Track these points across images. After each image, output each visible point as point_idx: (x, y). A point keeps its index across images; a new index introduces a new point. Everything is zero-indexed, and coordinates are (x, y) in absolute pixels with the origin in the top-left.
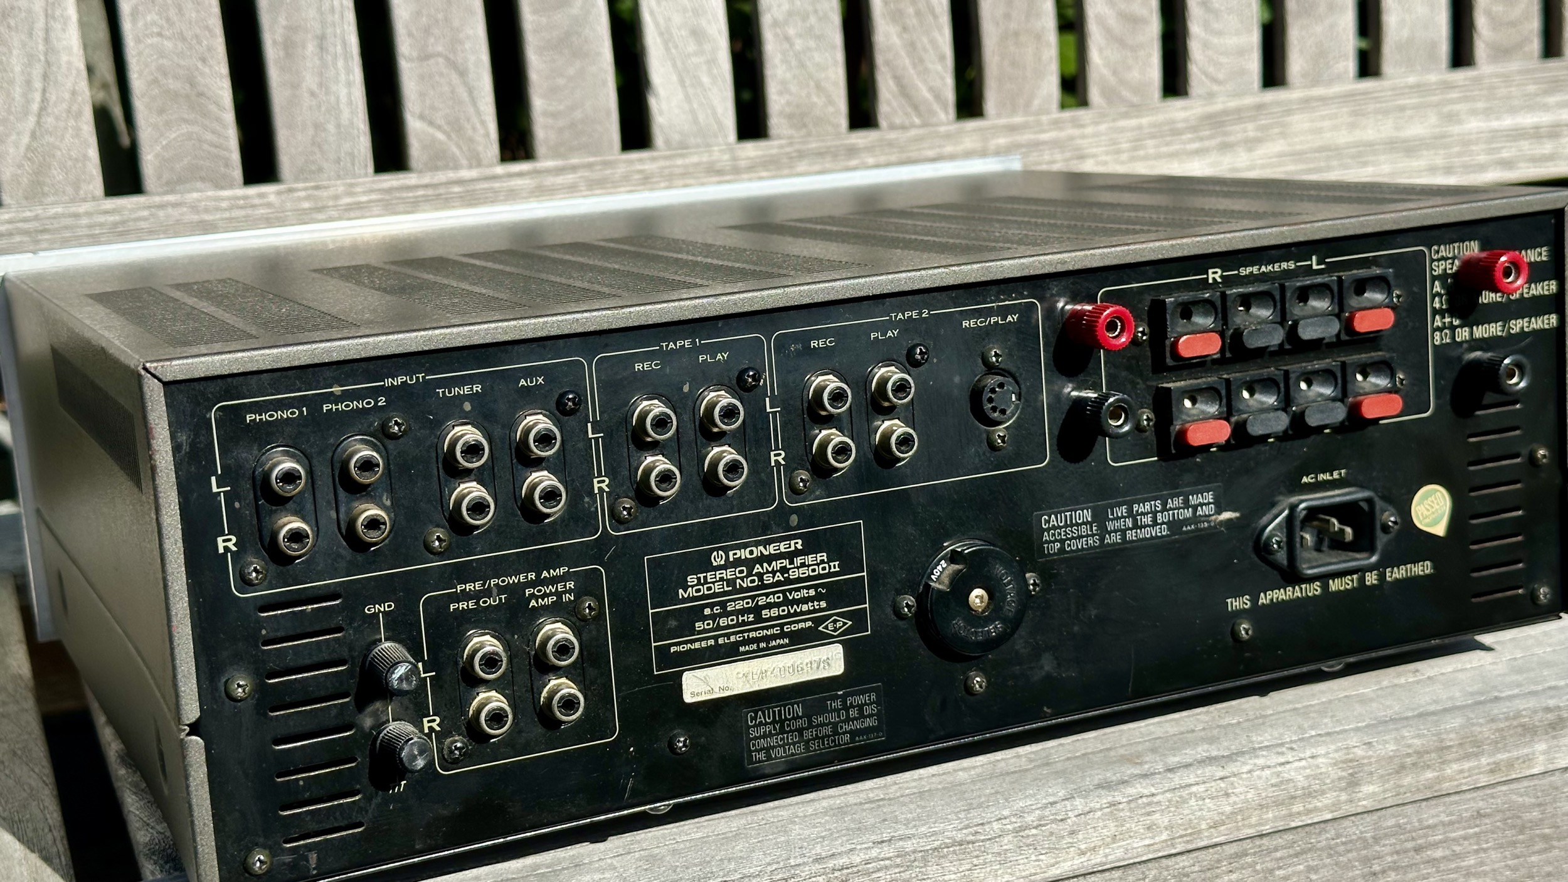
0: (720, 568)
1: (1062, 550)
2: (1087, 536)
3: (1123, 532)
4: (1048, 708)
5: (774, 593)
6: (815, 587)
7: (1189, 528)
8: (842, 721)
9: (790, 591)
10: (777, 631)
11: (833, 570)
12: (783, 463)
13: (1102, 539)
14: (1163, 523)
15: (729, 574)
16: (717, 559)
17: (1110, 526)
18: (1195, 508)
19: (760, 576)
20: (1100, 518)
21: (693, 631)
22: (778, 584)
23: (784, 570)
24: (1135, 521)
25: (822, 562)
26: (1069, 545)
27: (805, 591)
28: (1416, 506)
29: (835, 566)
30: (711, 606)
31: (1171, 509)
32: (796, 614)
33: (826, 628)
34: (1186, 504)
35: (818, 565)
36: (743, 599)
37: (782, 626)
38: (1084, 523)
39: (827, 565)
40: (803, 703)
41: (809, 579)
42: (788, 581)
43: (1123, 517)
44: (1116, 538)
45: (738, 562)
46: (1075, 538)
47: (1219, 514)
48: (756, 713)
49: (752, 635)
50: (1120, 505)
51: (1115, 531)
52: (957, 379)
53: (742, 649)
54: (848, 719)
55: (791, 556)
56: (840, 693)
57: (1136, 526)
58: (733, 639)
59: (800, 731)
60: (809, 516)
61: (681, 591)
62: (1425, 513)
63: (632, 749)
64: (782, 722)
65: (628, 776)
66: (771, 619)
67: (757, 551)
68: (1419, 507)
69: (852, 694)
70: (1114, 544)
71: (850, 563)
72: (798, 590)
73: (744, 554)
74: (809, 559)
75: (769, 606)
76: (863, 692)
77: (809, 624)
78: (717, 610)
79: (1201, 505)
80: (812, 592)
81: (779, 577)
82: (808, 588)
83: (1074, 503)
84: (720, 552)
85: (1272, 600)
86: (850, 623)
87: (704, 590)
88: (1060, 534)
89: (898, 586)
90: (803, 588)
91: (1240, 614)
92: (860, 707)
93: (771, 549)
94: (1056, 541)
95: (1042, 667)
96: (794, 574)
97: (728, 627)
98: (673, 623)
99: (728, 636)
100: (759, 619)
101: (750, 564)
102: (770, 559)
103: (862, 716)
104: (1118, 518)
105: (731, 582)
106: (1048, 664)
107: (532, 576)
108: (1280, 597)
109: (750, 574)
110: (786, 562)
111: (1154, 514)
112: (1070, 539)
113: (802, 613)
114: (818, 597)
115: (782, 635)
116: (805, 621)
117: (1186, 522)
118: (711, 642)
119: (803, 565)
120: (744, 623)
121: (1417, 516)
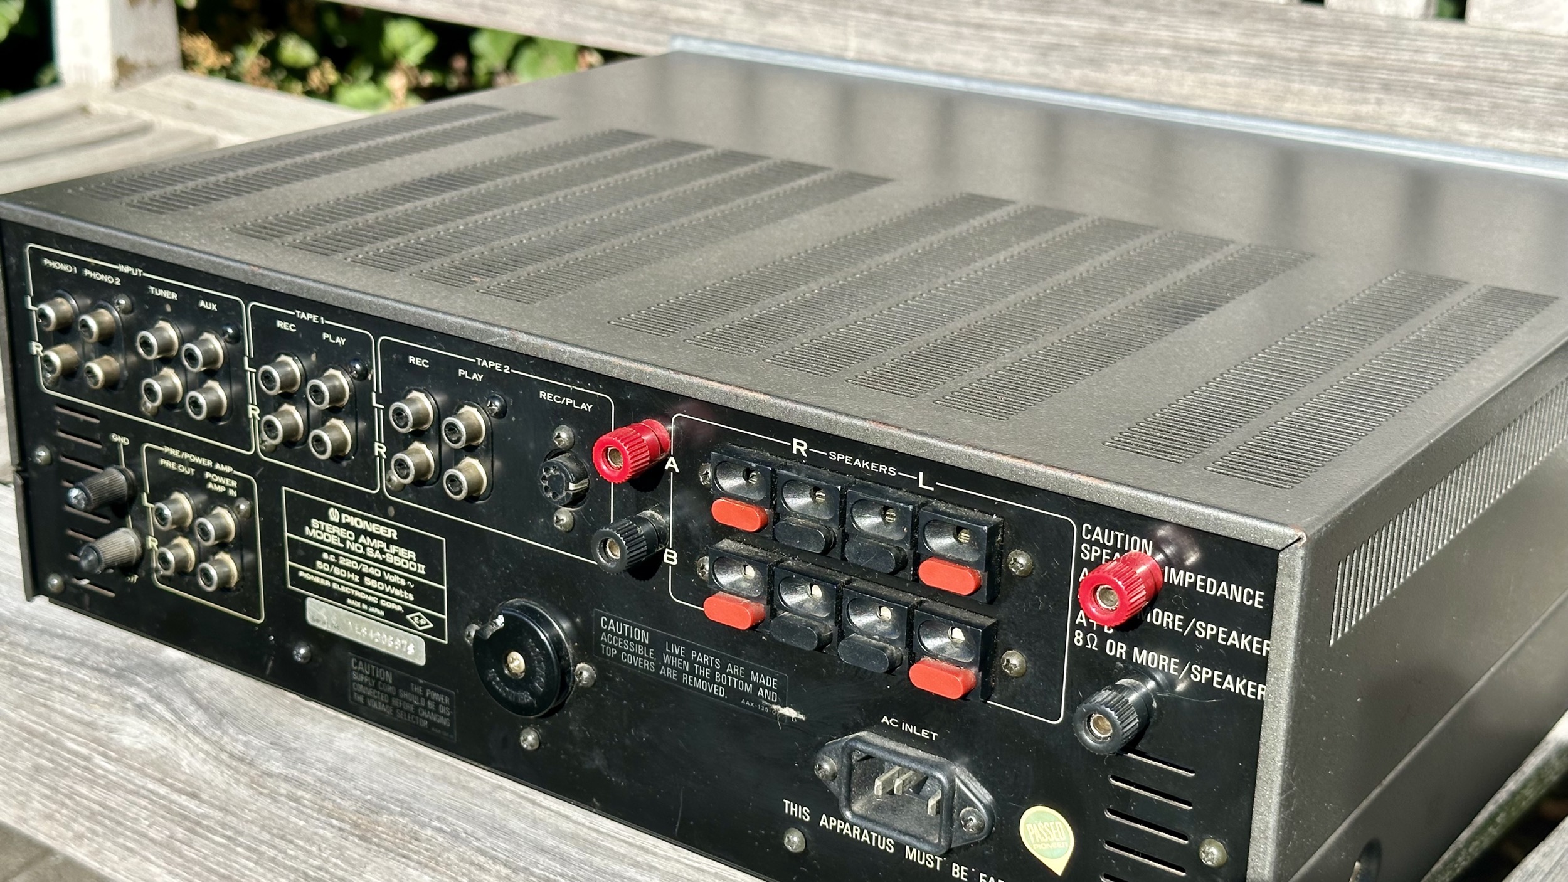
0: (333, 523)
1: (617, 658)
2: (642, 656)
3: (680, 672)
4: (598, 801)
5: (375, 567)
6: (407, 579)
7: (748, 703)
8: (422, 707)
9: (387, 572)
10: (374, 600)
11: (419, 571)
12: (384, 456)
13: (658, 668)
14: (720, 684)
15: (342, 532)
16: (333, 515)
17: (667, 659)
18: (757, 686)
19: (365, 547)
20: (656, 645)
21: (314, 567)
22: (376, 560)
23: (382, 551)
24: (692, 667)
25: (411, 560)
26: (625, 657)
27: (398, 578)
28: (1026, 823)
29: (421, 569)
30: (329, 553)
31: (729, 674)
32: (389, 594)
33: (412, 618)
34: (747, 679)
35: (409, 560)
36: (352, 559)
37: (380, 598)
38: (639, 642)
39: (415, 564)
40: (393, 673)
41: (399, 568)
42: (384, 562)
43: (679, 656)
44: (672, 674)
45: (347, 526)
46: (633, 654)
47: (783, 707)
48: (358, 660)
49: (357, 594)
50: (679, 643)
51: (673, 668)
52: (532, 445)
53: (349, 601)
54: (426, 708)
55: (389, 542)
56: (421, 681)
57: (691, 672)
58: (343, 589)
59: (390, 696)
60: (403, 514)
61: (307, 529)
62: (1038, 836)
63: (272, 638)
64: (377, 680)
65: (269, 659)
66: (370, 587)
67: (363, 524)
68: (1028, 825)
69: (432, 689)
70: (668, 679)
71: (433, 573)
72: (392, 574)
73: (353, 521)
74: (402, 552)
75: (372, 577)
76: (440, 692)
77: (399, 608)
78: (332, 558)
79: (765, 688)
80: (403, 582)
81: (378, 555)
82: (401, 577)
83: (632, 616)
84: (336, 511)
85: (835, 828)
86: (431, 625)
87: (323, 537)
88: (617, 641)
89: (470, 612)
90: (397, 575)
91: (796, 823)
92: (437, 704)
93: (373, 528)
94: (612, 646)
95: (593, 760)
96: (390, 559)
97: (339, 577)
98: (301, 553)
99: (340, 584)
100: (361, 583)
101: (359, 532)
102: (373, 536)
103: (437, 711)
104: (674, 655)
105: (343, 541)
106: (597, 761)
107: (209, 463)
108: (845, 831)
109: (356, 541)
110: (384, 545)
111: (713, 670)
112: (628, 652)
113: (393, 596)
114: (405, 588)
115: (378, 606)
116: (397, 604)
117: (744, 695)
118: (328, 583)
119: (396, 554)
120: (350, 580)
121: (1027, 835)
